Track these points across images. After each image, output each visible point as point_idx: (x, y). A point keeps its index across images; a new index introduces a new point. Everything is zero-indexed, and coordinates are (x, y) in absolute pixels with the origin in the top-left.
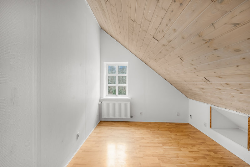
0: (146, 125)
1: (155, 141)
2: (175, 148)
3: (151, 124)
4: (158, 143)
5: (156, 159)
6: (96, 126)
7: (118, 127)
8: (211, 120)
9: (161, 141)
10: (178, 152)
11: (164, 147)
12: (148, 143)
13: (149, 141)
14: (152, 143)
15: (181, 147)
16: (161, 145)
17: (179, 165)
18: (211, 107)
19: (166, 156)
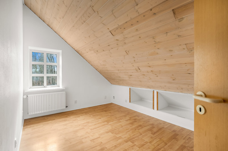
0: (83, 111)
1: (99, 122)
2: (117, 121)
3: (86, 109)
4: (103, 122)
5: (110, 134)
6: (22, 127)
7: (55, 120)
8: (130, 97)
9: (104, 120)
10: (120, 123)
11: (109, 123)
12: (95, 124)
13: (95, 123)
14: (99, 123)
15: (119, 120)
16: (106, 123)
17: (127, 131)
18: (130, 88)
19: (115, 129)
